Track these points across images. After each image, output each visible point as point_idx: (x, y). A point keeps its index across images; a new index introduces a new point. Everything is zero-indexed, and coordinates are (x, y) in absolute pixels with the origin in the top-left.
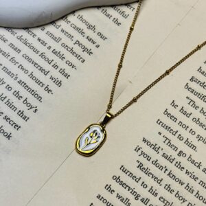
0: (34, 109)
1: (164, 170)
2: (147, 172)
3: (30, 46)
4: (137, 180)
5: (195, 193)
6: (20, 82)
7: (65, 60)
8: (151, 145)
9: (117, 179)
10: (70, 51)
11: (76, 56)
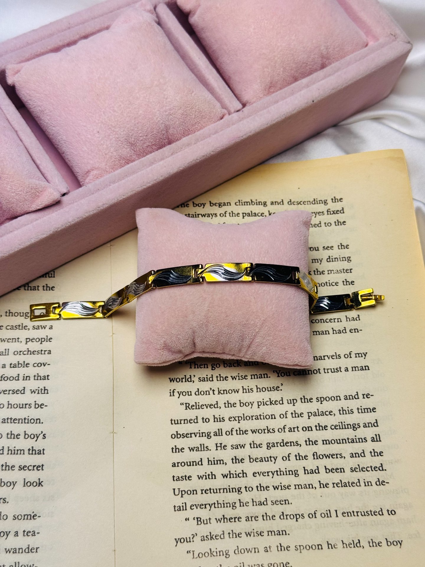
0: (42, 435)
1: (211, 392)
2: (198, 406)
4: (196, 421)
5: (255, 390)
6: (4, 421)
7: (31, 366)
8: (181, 380)
9: (176, 435)
10: (28, 353)
11: (38, 353)
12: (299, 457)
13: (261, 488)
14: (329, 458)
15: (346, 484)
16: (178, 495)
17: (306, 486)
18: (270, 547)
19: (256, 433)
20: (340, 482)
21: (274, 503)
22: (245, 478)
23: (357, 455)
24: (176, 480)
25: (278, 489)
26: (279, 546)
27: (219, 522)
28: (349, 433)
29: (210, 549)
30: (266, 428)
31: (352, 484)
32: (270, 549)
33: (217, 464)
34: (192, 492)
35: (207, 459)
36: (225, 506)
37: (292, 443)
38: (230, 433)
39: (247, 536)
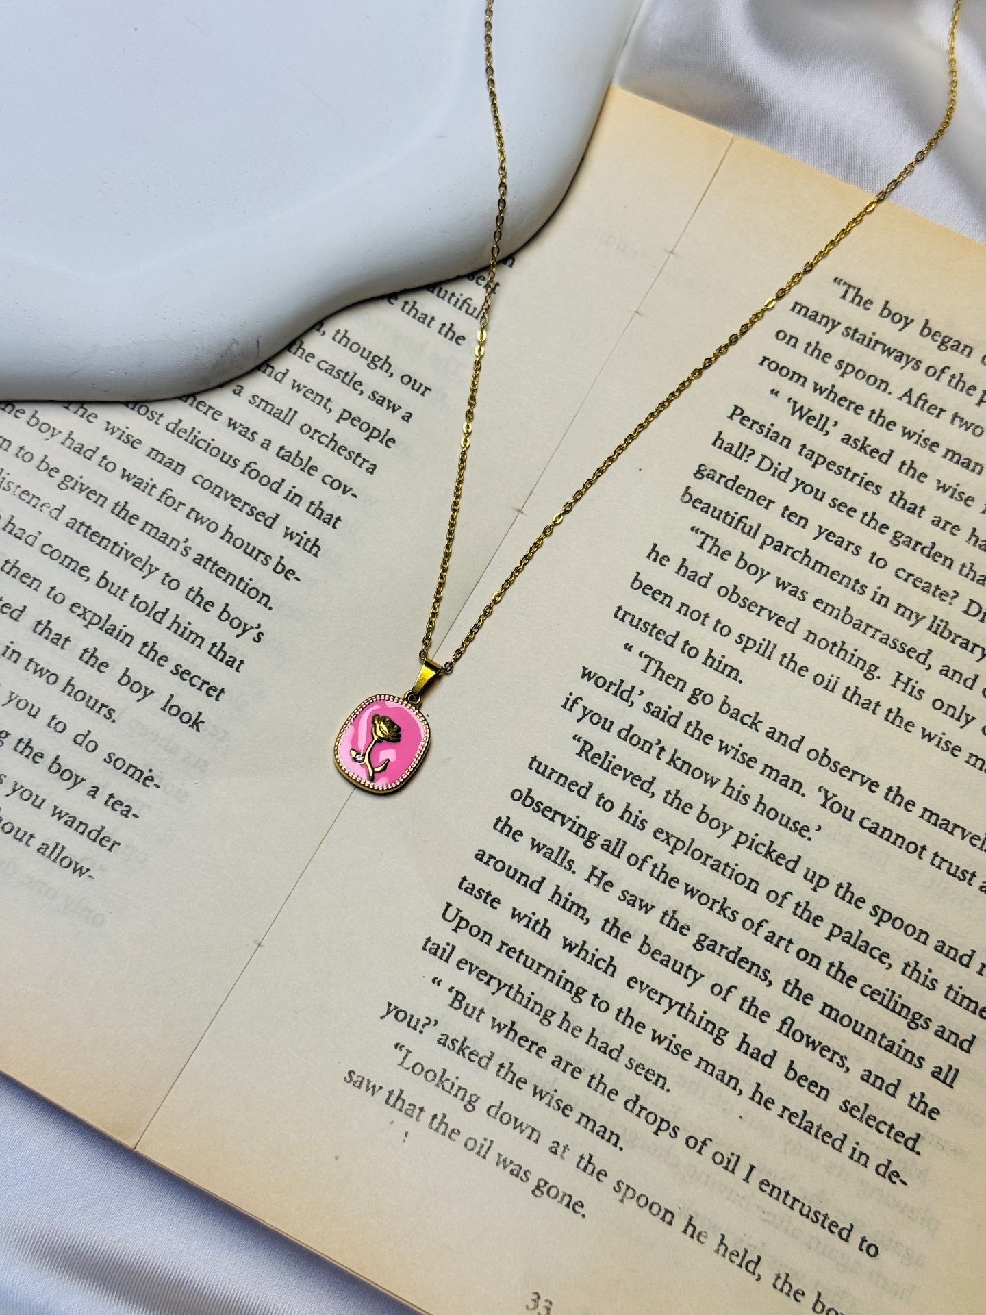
0: (254, 633)
1: (655, 750)
2: (606, 763)
3: (211, 449)
4: (583, 791)
5: (753, 802)
6: (200, 560)
7: (318, 476)
8: (606, 685)
9: (525, 798)
10: (328, 444)
11: (348, 457)
12: (749, 1006)
13: (626, 1016)
14: (814, 1049)
15: (811, 1128)
16: (450, 921)
17: (723, 1076)
18: (566, 1148)
19: (692, 896)
20: (801, 1114)
21: (632, 1066)
22: (607, 977)
23: (879, 1082)
24: (466, 888)
25: (660, 1043)
26: (587, 1158)
27: (496, 1029)
28: (895, 1026)
29: (445, 1071)
30: (721, 903)
31: (824, 1134)
32: (564, 1151)
33: (570, 910)
34: (482, 933)
35: (555, 887)
36: (531, 1005)
37: (755, 968)
38: (638, 862)
39: (534, 1096)
